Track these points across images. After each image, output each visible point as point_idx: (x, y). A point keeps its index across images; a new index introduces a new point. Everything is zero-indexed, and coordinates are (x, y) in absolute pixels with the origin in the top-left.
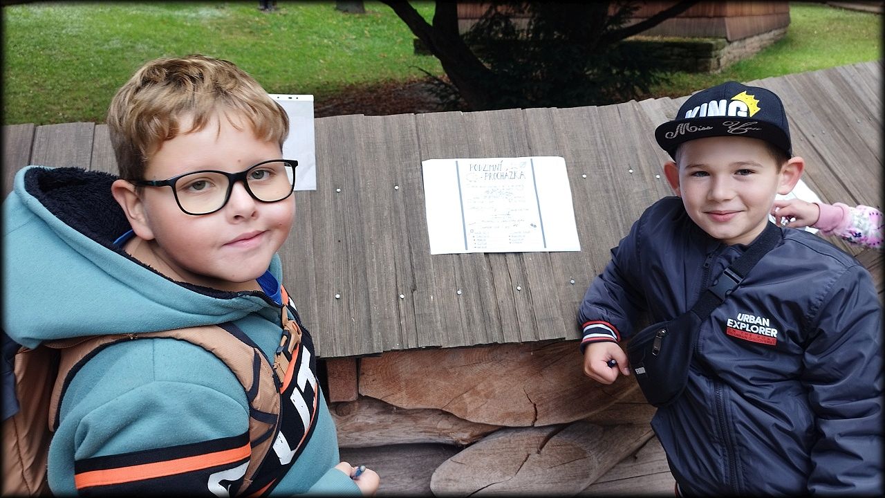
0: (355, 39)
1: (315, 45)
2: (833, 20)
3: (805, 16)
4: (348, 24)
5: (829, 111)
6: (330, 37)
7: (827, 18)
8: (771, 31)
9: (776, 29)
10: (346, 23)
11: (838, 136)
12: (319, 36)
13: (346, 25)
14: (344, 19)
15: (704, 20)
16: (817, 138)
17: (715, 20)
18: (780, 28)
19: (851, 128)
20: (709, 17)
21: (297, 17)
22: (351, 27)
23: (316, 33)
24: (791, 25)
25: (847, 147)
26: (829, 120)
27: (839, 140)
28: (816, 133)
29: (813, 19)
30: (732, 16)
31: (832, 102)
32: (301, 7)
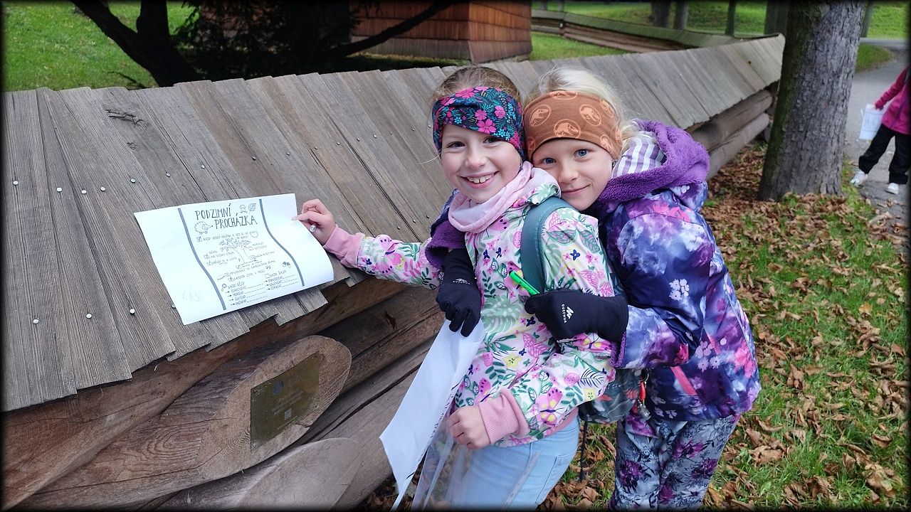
0: (95, 46)
1: (42, 50)
2: (568, 50)
3: (546, 45)
4: (89, 29)
5: (390, 113)
6: (63, 42)
7: (564, 48)
8: (514, 56)
9: (520, 55)
10: (86, 28)
11: (397, 141)
12: (49, 41)
13: (87, 30)
14: (83, 23)
15: (450, 43)
16: (363, 143)
17: (460, 43)
18: (523, 54)
19: (417, 133)
20: (454, 40)
21: (23, 19)
22: (92, 32)
23: (46, 37)
24: (533, 52)
25: (405, 153)
26: (389, 123)
27: (396, 145)
28: (364, 137)
29: (553, 48)
30: (475, 41)
31: (398, 104)
32: (30, 8)
